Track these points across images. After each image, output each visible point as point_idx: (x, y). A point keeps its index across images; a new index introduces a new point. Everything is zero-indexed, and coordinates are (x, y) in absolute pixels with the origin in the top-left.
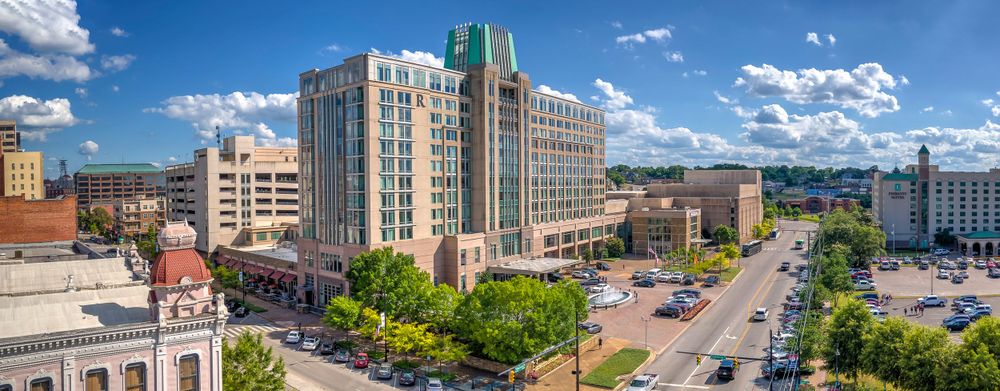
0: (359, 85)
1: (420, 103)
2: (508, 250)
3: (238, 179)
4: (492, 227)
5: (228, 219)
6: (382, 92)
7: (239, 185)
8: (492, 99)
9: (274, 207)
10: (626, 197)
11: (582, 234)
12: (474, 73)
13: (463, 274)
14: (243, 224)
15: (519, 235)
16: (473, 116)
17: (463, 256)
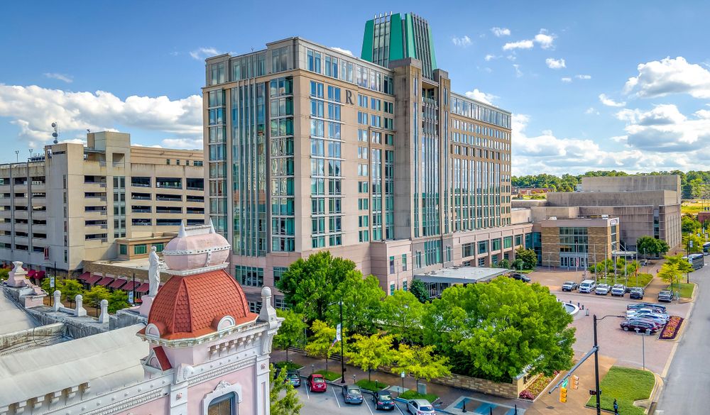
0: (288, 75)
1: (349, 100)
2: (431, 261)
3: (110, 182)
4: (417, 235)
5: (97, 229)
6: (313, 84)
7: (110, 189)
8: (417, 99)
9: (154, 216)
10: (527, 206)
11: (496, 244)
12: (398, 70)
13: (392, 283)
14: (116, 236)
15: (440, 243)
16: (396, 117)
17: (392, 263)
